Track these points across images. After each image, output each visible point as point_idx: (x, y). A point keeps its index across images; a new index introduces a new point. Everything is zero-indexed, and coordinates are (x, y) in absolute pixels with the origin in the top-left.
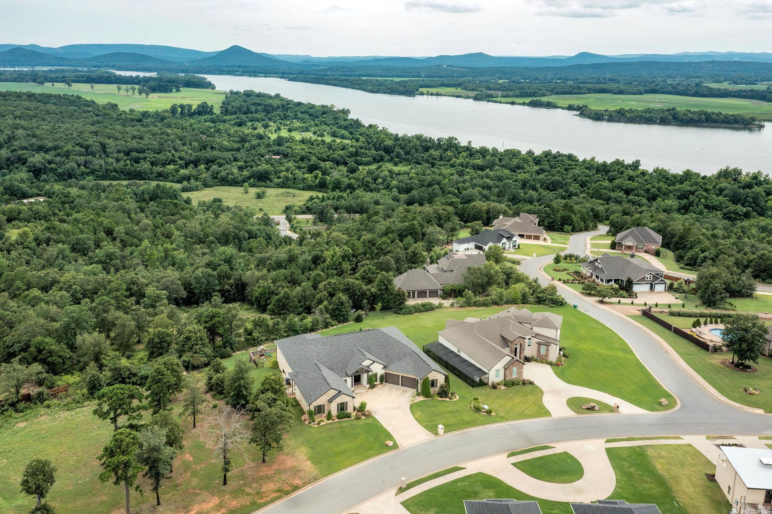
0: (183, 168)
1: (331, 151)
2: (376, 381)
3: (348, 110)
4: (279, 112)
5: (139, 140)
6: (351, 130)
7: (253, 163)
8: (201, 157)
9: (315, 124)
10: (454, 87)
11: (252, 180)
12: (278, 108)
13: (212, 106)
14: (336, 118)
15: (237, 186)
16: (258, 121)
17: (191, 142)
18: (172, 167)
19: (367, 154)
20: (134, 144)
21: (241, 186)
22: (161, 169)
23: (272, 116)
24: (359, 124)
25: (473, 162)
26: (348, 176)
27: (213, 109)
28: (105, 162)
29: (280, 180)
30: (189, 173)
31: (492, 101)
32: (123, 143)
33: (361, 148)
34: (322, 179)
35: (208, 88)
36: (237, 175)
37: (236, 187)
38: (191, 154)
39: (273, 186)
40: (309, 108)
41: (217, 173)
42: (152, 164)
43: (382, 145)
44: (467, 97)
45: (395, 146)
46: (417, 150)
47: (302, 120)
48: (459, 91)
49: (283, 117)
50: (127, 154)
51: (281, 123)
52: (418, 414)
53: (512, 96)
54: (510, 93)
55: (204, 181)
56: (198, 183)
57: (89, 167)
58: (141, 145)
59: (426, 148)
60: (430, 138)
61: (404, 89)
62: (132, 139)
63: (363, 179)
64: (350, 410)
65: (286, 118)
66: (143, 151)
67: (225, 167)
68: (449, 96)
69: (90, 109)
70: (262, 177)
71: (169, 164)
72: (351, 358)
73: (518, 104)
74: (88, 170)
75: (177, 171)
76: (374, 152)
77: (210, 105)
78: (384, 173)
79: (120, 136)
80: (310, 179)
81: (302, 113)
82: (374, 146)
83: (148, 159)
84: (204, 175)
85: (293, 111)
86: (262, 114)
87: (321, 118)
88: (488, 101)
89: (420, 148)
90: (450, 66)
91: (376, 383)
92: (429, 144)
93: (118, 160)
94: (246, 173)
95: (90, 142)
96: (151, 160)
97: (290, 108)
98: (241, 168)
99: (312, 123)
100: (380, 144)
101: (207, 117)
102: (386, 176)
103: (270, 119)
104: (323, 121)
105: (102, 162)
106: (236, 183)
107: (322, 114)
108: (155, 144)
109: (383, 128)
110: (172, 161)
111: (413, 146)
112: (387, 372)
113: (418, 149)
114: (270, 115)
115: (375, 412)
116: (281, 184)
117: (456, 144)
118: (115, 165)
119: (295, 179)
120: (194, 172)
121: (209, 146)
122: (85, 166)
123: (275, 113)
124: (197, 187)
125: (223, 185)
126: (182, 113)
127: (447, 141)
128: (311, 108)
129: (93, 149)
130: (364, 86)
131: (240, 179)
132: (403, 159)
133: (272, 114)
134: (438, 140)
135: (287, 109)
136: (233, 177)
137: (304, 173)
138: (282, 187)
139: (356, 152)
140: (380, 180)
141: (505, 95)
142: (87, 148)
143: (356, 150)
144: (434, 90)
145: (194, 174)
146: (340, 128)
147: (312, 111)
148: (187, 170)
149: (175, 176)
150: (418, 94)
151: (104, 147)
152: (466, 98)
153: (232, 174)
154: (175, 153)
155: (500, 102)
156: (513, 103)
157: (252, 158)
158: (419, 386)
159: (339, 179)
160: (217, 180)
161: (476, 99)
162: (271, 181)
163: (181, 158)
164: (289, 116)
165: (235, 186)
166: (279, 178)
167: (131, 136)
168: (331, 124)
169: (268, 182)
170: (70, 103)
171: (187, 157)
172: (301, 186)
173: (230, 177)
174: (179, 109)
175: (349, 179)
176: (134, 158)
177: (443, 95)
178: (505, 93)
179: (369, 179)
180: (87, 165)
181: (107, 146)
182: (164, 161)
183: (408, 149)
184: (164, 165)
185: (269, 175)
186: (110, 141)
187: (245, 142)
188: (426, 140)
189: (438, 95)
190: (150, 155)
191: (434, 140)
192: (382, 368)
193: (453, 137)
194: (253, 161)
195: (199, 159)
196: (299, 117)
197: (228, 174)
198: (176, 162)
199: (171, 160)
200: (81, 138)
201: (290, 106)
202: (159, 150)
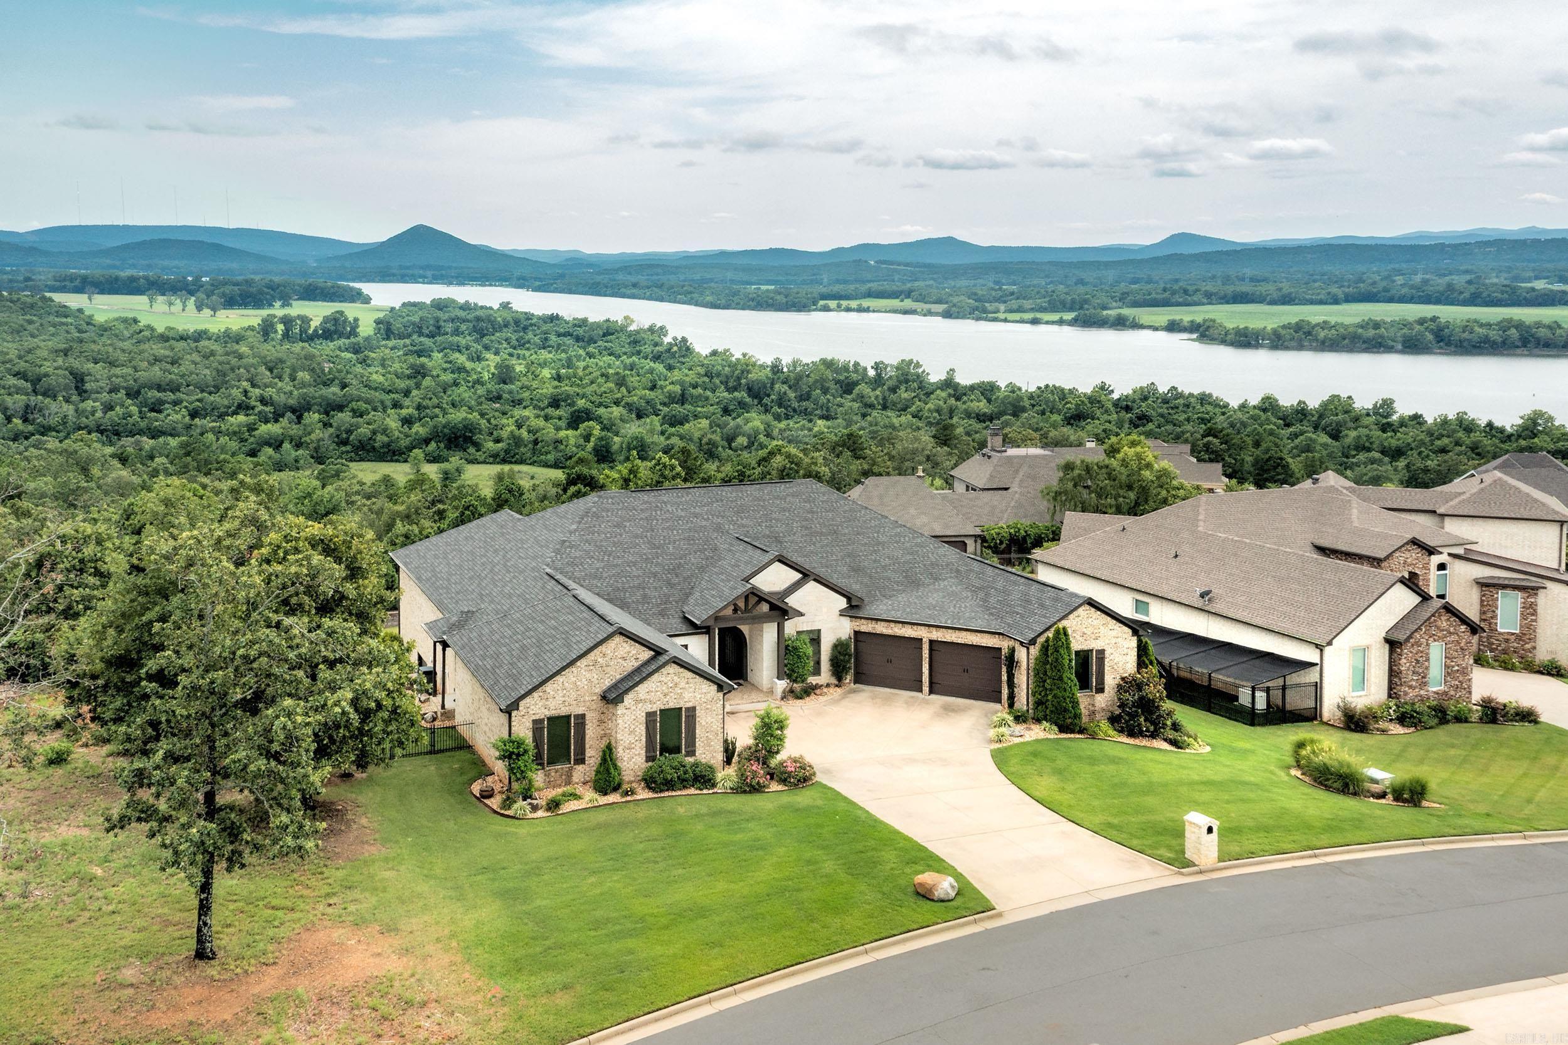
0: (266, 422)
1: (623, 389)
2: (817, 672)
3: (662, 328)
4: (507, 333)
5: (169, 366)
6: (671, 362)
7: (437, 410)
8: (314, 398)
9: (587, 354)
10: (897, 297)
11: (433, 445)
12: (506, 326)
13: (356, 320)
14: (635, 342)
15: (397, 461)
16: (460, 351)
17: (294, 370)
18: (241, 418)
19: (707, 399)
20: (156, 372)
21: (406, 461)
22: (214, 424)
23: (492, 341)
24: (688, 349)
25: (964, 406)
26: (663, 433)
27: (357, 326)
28: (76, 411)
29: (500, 445)
30: (280, 431)
31: (986, 319)
32: (130, 371)
33: (695, 387)
34: (601, 439)
35: (353, 301)
36: (397, 433)
37: (393, 464)
38: (291, 393)
39: (481, 459)
40: (575, 325)
41: (349, 432)
42: (194, 414)
43: (743, 381)
44: (929, 313)
45: (773, 384)
46: (825, 391)
47: (558, 348)
48: (908, 303)
49: (514, 342)
50: (134, 394)
51: (511, 355)
52: (1046, 784)
53: (1032, 310)
54: (1027, 304)
55: (316, 449)
56: (300, 452)
57: (34, 420)
58: (173, 376)
59: (848, 384)
60: (856, 364)
61: (784, 300)
62: (151, 364)
63: (700, 440)
64: (708, 752)
65: (523, 345)
66: (175, 389)
67: (370, 416)
68: (886, 312)
69: (69, 320)
70: (457, 438)
71: (235, 413)
72: (703, 569)
73: (1047, 323)
74: (31, 428)
75: (251, 428)
76: (726, 394)
77: (351, 319)
78: (750, 425)
79: (123, 357)
80: (572, 441)
81: (559, 335)
82: (725, 383)
83: (185, 404)
84: (318, 434)
85: (538, 332)
86: (468, 338)
87: (600, 343)
88: (978, 319)
89: (832, 385)
90: (884, 262)
91: (813, 680)
92: (854, 377)
93: (108, 407)
94: (418, 429)
95: (47, 367)
96: (191, 407)
97: (531, 325)
98: (407, 421)
99: (581, 352)
100: (739, 378)
101: (342, 342)
102: (757, 432)
103: (487, 348)
104: (606, 348)
105: (69, 409)
106: (394, 453)
107: (604, 335)
108: (207, 374)
109: (744, 355)
110: (243, 407)
111: (816, 381)
112: (866, 627)
113: (828, 388)
114: (486, 340)
115: (827, 772)
116: (502, 454)
117: (918, 376)
118: (99, 414)
119: (536, 442)
120: (295, 430)
121: (337, 382)
122: (25, 420)
123: (498, 334)
124: (296, 461)
125: (362, 460)
126: (286, 335)
127: (898, 368)
128: (580, 326)
129: (52, 381)
130: (695, 295)
131: (404, 443)
132: (795, 410)
133: (493, 338)
134: (877, 366)
135: (525, 329)
136: (386, 439)
137: (558, 429)
138: (504, 461)
139: (683, 395)
140: (742, 440)
141: (1015, 307)
142: (36, 381)
143: (683, 390)
144: (854, 304)
145: (292, 433)
146: (646, 358)
147: (580, 331)
148: (278, 425)
149: (246, 440)
150: (814, 310)
151: (79, 380)
152: (925, 315)
153: (385, 431)
154: (249, 388)
155: (1005, 320)
156: (1035, 322)
157: (435, 401)
158: (1022, 679)
159: (642, 438)
160: (349, 448)
161: (947, 315)
162: (478, 446)
163: (263, 401)
164: (529, 342)
165: (392, 461)
166: (497, 441)
167: (151, 358)
168: (625, 354)
169: (472, 450)
170: (22, 309)
171: (281, 399)
172: (551, 457)
173: (381, 438)
174: (280, 328)
175: (668, 438)
176: (150, 401)
177: (874, 311)
178: (1014, 304)
179: (716, 438)
180: (31, 417)
181: (87, 378)
182: (222, 410)
183: (806, 389)
184: (221, 416)
185: (474, 434)
186: (98, 370)
187: (424, 377)
188: (846, 368)
189: (860, 310)
190: (191, 398)
191: (865, 369)
192: (843, 613)
193: (911, 361)
194: (438, 406)
195: (308, 403)
196: (551, 343)
197: (374, 432)
198: (253, 408)
199: (239, 406)
200: (26, 362)
201: (533, 321)
202: (214, 387)
